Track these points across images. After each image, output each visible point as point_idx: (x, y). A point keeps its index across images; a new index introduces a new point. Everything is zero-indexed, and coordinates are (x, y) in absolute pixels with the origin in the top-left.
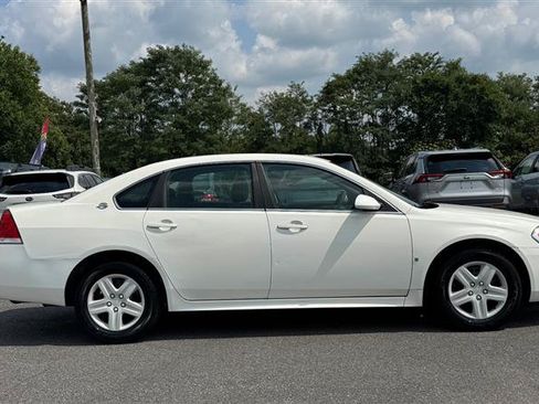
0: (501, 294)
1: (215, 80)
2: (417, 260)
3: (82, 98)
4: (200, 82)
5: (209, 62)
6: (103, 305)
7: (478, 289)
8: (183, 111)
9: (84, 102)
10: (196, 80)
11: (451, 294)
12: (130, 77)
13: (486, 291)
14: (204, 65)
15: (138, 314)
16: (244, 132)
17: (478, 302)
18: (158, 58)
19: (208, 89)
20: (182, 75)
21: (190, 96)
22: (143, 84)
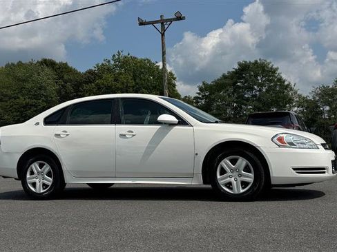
0: (250, 177)
1: (280, 80)
2: (197, 154)
3: (199, 94)
4: (271, 81)
5: (277, 69)
6: (33, 178)
7: (235, 174)
8: (259, 100)
9: (200, 96)
10: (268, 80)
11: (219, 177)
12: (227, 81)
13: (241, 175)
14: (273, 71)
15: (50, 184)
16: (302, 112)
17: (235, 182)
18: (244, 68)
19: (276, 85)
20: (259, 78)
21: (264, 90)
22: (234, 84)
